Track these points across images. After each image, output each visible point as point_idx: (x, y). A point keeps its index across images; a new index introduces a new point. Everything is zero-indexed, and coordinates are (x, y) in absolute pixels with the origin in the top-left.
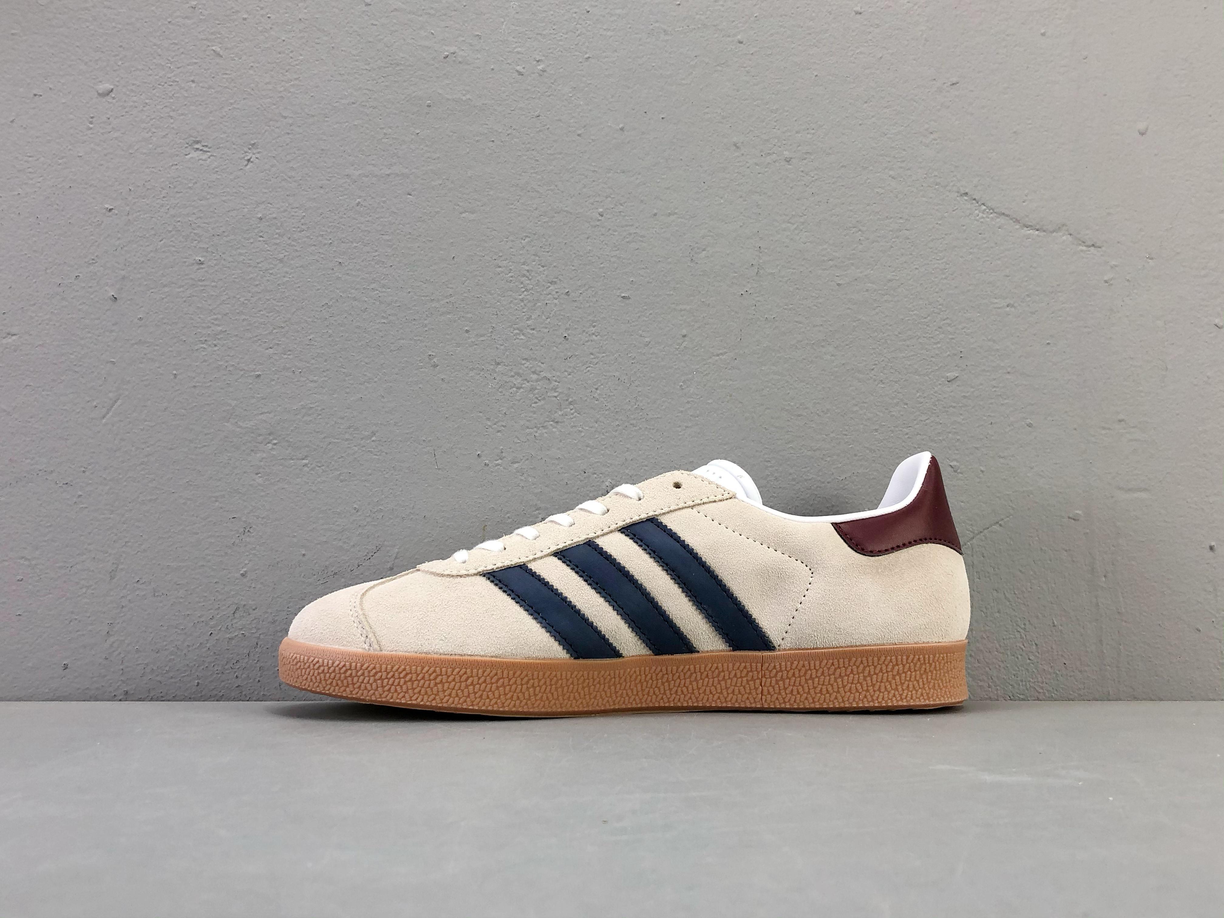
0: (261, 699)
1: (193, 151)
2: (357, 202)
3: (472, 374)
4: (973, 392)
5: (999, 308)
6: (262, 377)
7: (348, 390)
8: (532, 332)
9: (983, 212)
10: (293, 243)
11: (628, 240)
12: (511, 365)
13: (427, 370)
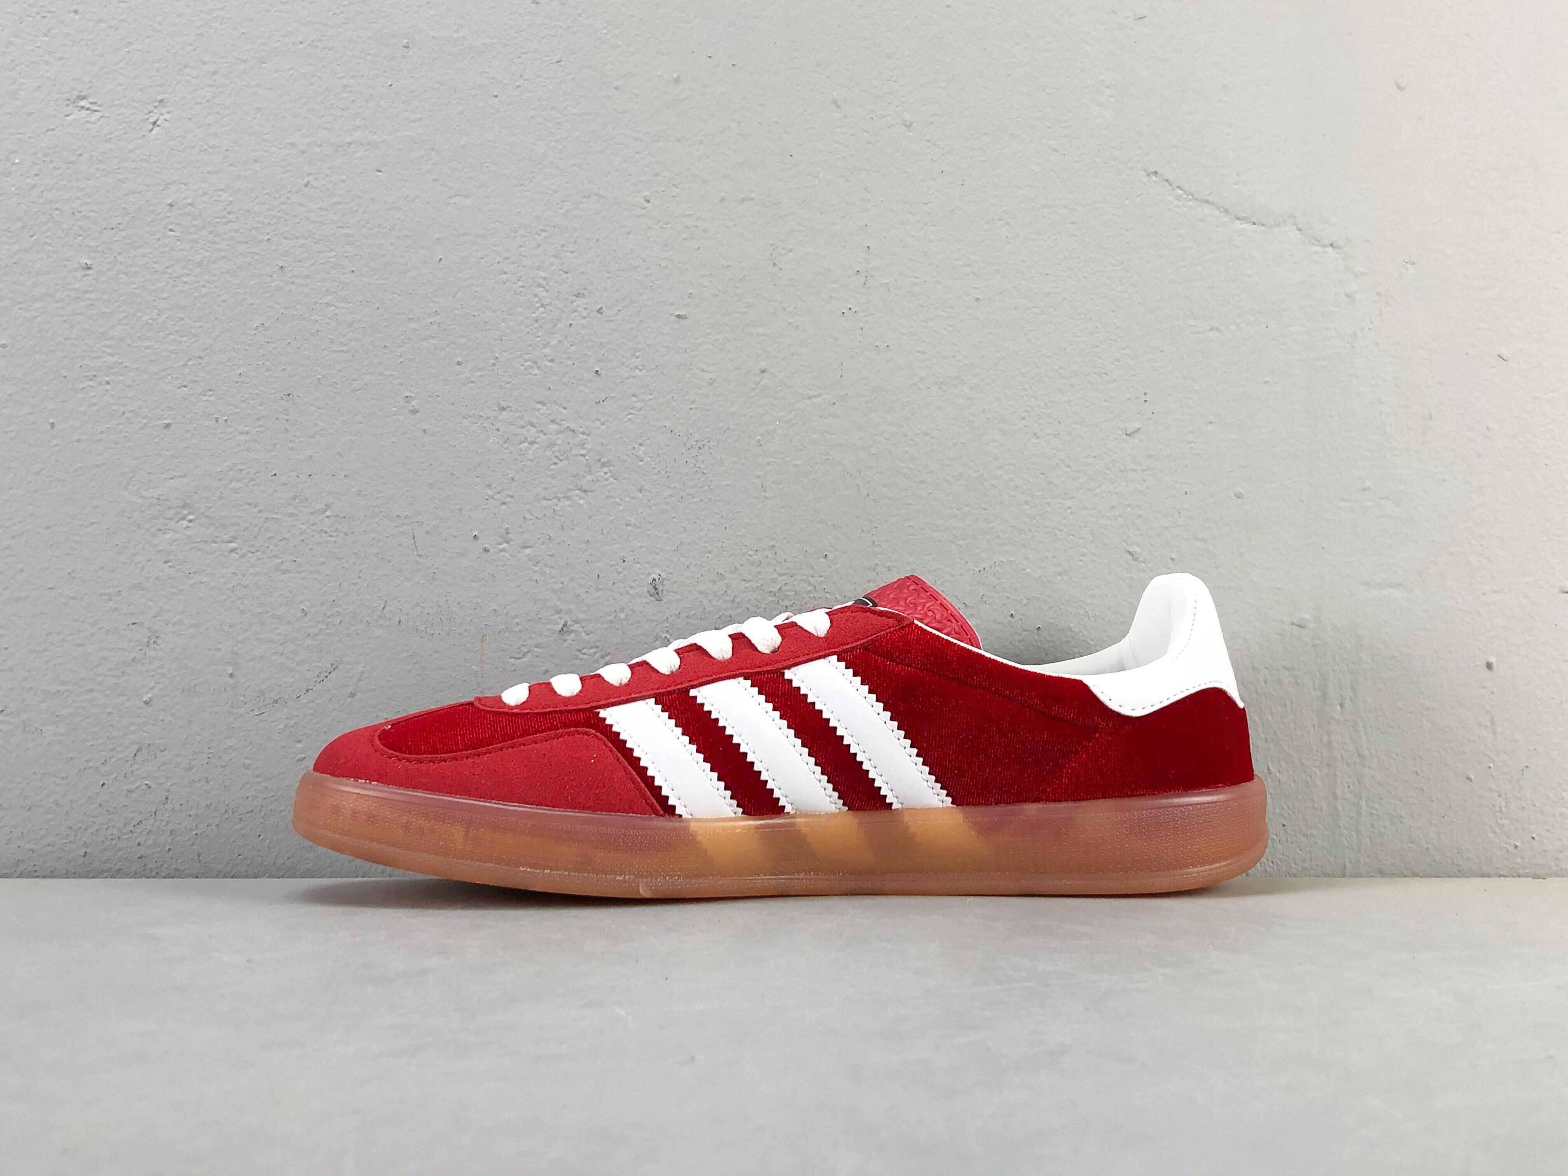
0: (171, 875)
1: (77, 110)
2: (305, 181)
3: (466, 422)
4: (1161, 450)
5: (1199, 333)
6: (173, 427)
7: (292, 445)
8: (549, 364)
9: (1178, 198)
10: (217, 239)
11: (684, 236)
12: (520, 411)
13: (402, 418)
